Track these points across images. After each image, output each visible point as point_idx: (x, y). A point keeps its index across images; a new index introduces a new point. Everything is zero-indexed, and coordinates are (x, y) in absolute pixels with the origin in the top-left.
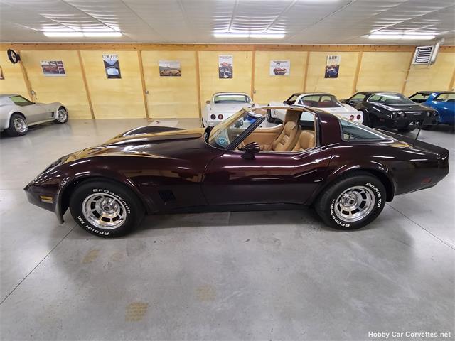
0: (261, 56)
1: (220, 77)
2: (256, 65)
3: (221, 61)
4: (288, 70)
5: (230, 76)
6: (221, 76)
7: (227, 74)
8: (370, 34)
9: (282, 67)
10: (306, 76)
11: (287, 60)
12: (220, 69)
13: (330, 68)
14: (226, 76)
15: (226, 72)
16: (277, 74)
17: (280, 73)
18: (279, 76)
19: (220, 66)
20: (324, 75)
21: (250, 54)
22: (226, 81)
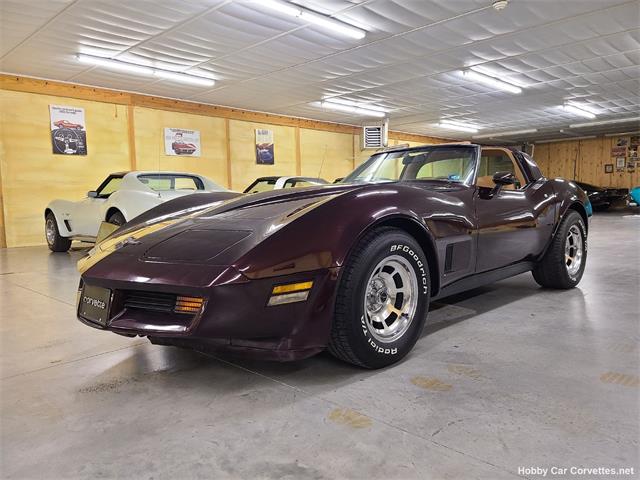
0: (145, 116)
1: (56, 151)
2: (137, 133)
3: (57, 117)
4: (197, 145)
5: (83, 152)
6: (58, 149)
7: (72, 146)
8: (322, 101)
9: (186, 139)
10: (229, 159)
11: (195, 129)
12: (54, 134)
13: (261, 148)
14: (70, 151)
15: (69, 141)
16: (179, 153)
17: (185, 152)
18: (182, 158)
19: (54, 128)
20: (255, 159)
21: (122, 110)
22: (69, 160)
